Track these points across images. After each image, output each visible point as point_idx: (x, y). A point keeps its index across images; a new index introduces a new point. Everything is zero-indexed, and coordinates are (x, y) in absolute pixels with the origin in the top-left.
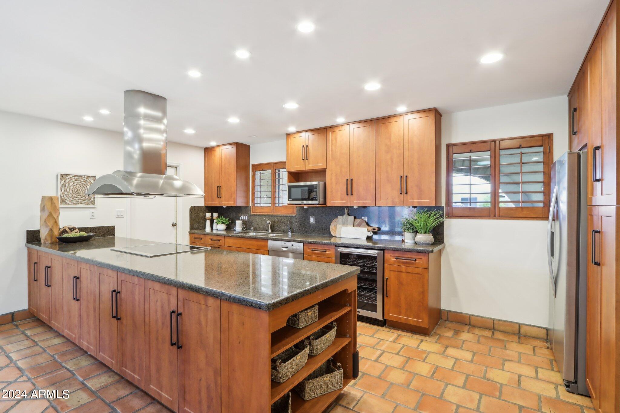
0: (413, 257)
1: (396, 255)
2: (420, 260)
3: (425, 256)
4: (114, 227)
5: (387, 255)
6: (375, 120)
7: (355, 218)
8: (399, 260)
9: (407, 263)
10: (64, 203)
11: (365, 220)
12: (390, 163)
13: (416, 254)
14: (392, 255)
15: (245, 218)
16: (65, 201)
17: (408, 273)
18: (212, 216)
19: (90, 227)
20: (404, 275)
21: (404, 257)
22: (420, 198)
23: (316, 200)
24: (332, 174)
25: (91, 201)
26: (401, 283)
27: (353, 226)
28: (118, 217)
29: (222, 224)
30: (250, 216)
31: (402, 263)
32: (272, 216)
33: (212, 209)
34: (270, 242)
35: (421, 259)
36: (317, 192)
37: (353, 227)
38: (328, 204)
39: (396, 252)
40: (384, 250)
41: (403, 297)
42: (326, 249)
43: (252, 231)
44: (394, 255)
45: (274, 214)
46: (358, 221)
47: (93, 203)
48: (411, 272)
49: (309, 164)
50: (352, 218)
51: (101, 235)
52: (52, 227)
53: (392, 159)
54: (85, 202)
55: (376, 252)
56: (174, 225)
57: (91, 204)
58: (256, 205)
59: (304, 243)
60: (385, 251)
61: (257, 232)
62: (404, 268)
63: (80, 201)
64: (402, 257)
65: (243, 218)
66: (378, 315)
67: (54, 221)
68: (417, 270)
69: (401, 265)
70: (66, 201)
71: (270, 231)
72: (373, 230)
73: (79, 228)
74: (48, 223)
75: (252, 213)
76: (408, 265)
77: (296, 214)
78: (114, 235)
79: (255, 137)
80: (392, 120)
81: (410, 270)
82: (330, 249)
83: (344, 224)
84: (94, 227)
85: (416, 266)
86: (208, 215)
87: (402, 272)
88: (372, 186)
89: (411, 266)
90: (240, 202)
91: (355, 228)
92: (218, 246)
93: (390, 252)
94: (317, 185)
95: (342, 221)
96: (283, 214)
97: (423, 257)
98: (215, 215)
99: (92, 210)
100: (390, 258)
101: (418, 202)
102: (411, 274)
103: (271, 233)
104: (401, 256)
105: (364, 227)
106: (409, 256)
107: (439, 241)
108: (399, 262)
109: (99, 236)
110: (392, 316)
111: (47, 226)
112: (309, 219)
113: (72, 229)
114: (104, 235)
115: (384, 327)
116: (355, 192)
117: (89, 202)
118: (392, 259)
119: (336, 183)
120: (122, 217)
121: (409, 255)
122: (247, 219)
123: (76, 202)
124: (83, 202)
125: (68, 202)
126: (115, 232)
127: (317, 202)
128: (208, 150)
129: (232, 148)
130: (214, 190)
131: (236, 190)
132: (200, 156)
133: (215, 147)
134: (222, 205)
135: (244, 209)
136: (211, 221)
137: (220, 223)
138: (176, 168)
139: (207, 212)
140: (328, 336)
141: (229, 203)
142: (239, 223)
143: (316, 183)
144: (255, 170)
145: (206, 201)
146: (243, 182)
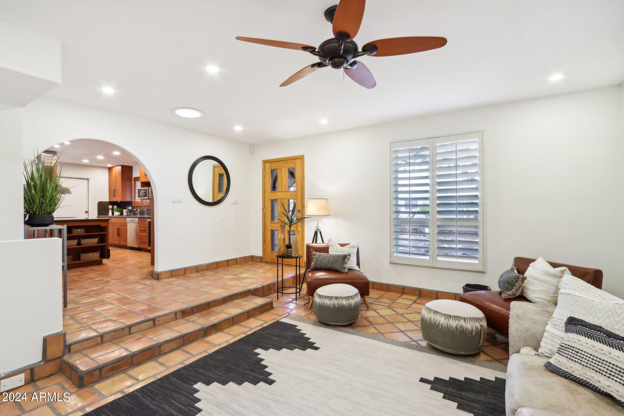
15: (130, 208)
18: (113, 207)
30: (132, 207)
32: (140, 206)
33: (113, 203)
34: (127, 218)
56: (86, 212)
58: (135, 201)
59: (139, 218)
65: (129, 209)
75: (133, 205)
86: (110, 207)
90: (128, 199)
98: (115, 207)
127: (147, 198)
128: (110, 169)
129: (119, 168)
130: (112, 192)
131: (122, 192)
132: (106, 172)
133: (112, 167)
134: (116, 201)
135: (129, 203)
136: (112, 209)
137: (117, 211)
138: (88, 179)
139: (110, 205)
140: (90, 240)
141: (118, 199)
142: (125, 211)
143: (147, 188)
144: (135, 181)
145: (109, 198)
146: (128, 188)
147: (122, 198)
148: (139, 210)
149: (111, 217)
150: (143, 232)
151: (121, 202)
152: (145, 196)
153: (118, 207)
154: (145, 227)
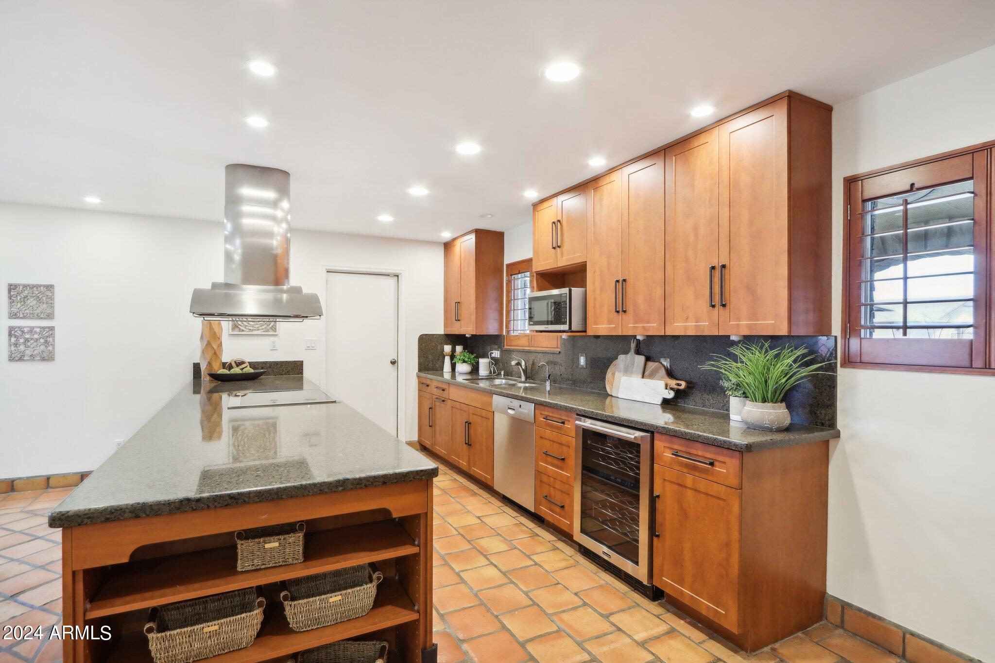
0: (709, 455)
1: (676, 447)
2: (723, 465)
3: (732, 457)
4: (302, 362)
5: (659, 444)
6: (665, 149)
7: (648, 359)
8: (680, 458)
9: (695, 468)
10: (237, 329)
11: (665, 363)
12: (692, 238)
13: (713, 449)
14: (667, 445)
15: (496, 354)
16: (237, 327)
17: (698, 491)
18: (454, 350)
19: (270, 362)
20: (690, 494)
21: (690, 454)
22: (754, 316)
23: (565, 323)
24: (595, 272)
25: (270, 326)
26: (684, 513)
27: (641, 375)
28: (308, 348)
29: (464, 364)
30: (503, 352)
31: (687, 466)
32: (529, 352)
33: (455, 339)
34: (495, 397)
35: (724, 463)
36: (567, 307)
37: (643, 377)
38: (590, 332)
39: (675, 440)
40: (652, 433)
41: (687, 546)
42: (563, 418)
43: (502, 377)
44: (672, 446)
45: (532, 349)
46: (652, 365)
47: (274, 329)
48: (703, 491)
49: (562, 255)
50: (641, 359)
51: (283, 373)
52: (211, 359)
53: (696, 230)
54: (264, 327)
55: (638, 434)
56: (393, 363)
57: (271, 330)
58: (512, 333)
59: (538, 404)
60: (656, 435)
61: (509, 379)
62: (689, 480)
63: (256, 326)
64: (687, 453)
65: (493, 355)
66: (640, 572)
67: (213, 352)
68: (716, 489)
69: (685, 470)
70: (239, 326)
71: (523, 379)
72: (676, 387)
73: (250, 363)
74: (205, 354)
75: (506, 347)
76: (697, 474)
77: (559, 350)
78: (302, 373)
79: (490, 216)
80: (696, 142)
81: (702, 485)
82: (570, 419)
83: (627, 371)
84: (275, 362)
85: (714, 479)
86: (447, 348)
87: (686, 487)
88: (659, 292)
89: (704, 476)
90: (491, 329)
91: (646, 381)
92: (443, 399)
93: (664, 437)
94: (566, 294)
95: (625, 365)
96: (543, 349)
97: (727, 460)
98: (459, 349)
99: (272, 339)
100: (664, 450)
101: (749, 327)
102: (704, 496)
103: (524, 382)
104: (684, 449)
105: (661, 379)
106: (700, 453)
107: (823, 424)
108: (682, 464)
109: (281, 375)
110: (666, 582)
111: (205, 358)
112: (578, 360)
113: (239, 364)
114: (288, 373)
115: (656, 602)
116: (630, 308)
117: (268, 328)
118: (668, 455)
119: (601, 290)
120: (313, 349)
121: (699, 451)
122: (499, 357)
123: (251, 328)
124: (260, 328)
125: (242, 328)
126: (302, 369)
127: (565, 327)
128: (448, 246)
129: (471, 239)
130: (453, 309)
131: (476, 308)
132: (437, 257)
133: (454, 240)
134: (462, 333)
135: (495, 340)
136: (452, 357)
137: (464, 362)
138: (398, 276)
139: (447, 344)
140: (335, 598)
141: (468, 329)
142: (483, 362)
143: (565, 290)
144: (510, 274)
145: (446, 326)
146: (492, 295)
147: (476, 324)
148: (523, 363)
149: (449, 384)
150: (556, 462)
151: (473, 336)
152: (558, 320)
153: (464, 349)
154: (561, 444)
